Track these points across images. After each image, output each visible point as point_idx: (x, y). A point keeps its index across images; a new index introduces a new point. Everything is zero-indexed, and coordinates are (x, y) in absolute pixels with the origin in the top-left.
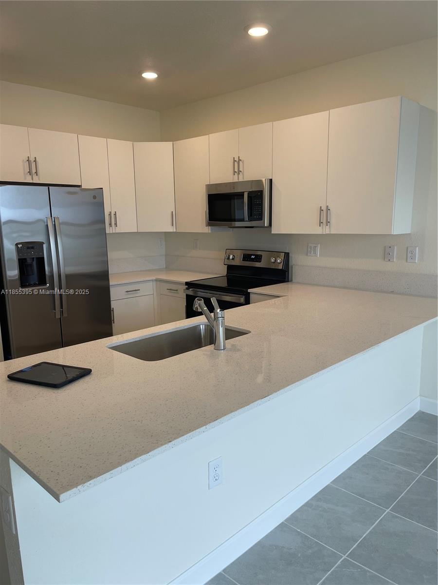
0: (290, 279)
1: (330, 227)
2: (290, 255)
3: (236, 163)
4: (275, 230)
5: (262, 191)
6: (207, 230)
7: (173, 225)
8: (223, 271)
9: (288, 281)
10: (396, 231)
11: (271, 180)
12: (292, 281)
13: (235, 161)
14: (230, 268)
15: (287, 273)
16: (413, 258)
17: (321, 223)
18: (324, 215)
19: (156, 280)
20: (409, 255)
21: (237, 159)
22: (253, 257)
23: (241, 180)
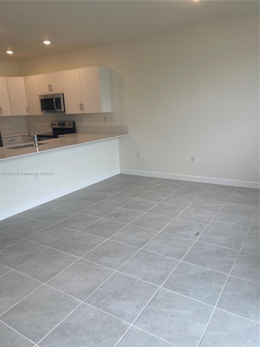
0: (76, 132)
1: (84, 111)
2: (75, 122)
3: (50, 87)
4: (67, 113)
5: (60, 98)
6: (42, 114)
7: (28, 112)
8: (51, 131)
9: (75, 133)
10: (104, 111)
11: (63, 94)
12: (77, 133)
13: (49, 86)
14: (54, 129)
15: (75, 129)
16: (113, 121)
17: (81, 109)
18: (82, 106)
19: (23, 136)
20: (112, 119)
21: (50, 85)
22: (62, 124)
23: (52, 93)
